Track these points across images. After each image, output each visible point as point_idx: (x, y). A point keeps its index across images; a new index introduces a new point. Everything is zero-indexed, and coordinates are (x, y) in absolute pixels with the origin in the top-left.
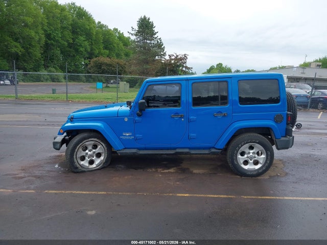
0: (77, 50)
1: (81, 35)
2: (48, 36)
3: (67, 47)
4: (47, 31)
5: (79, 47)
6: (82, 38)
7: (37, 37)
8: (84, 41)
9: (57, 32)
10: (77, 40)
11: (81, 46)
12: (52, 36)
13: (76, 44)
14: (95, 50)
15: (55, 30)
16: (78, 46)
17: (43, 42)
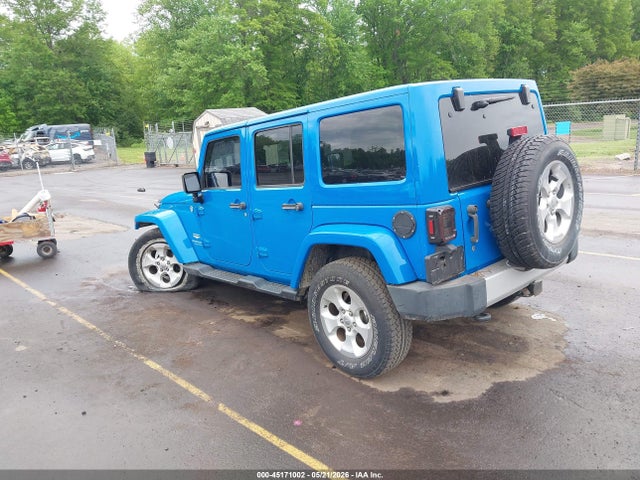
0: (565, 55)
1: (577, 20)
2: (506, 38)
3: (544, 51)
4: (504, 27)
5: (569, 48)
6: (578, 26)
7: (483, 43)
8: (583, 30)
9: (524, 25)
10: (566, 32)
11: (574, 43)
12: (514, 36)
13: (565, 42)
14: (609, 46)
15: (521, 22)
16: (570, 44)
17: (494, 52)
